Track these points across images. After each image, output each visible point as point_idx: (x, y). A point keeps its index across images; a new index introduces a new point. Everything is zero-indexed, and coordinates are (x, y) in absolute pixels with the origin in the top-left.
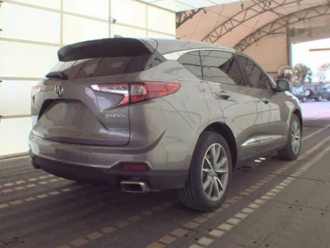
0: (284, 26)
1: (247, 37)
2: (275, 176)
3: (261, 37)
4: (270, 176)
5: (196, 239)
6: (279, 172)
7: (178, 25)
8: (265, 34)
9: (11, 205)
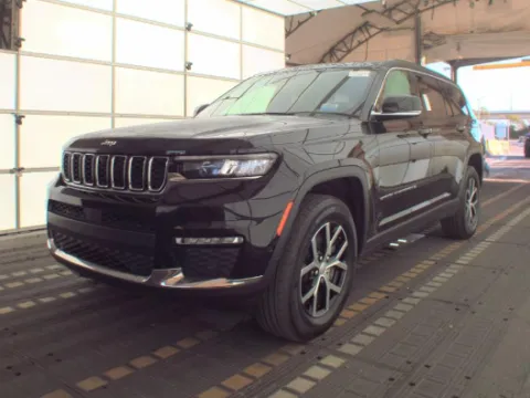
0: (411, 15)
1: (346, 37)
2: (432, 263)
3: (371, 37)
4: (425, 262)
5: (319, 358)
6: (438, 256)
7: (288, 33)
8: (377, 30)
9: (18, 309)
